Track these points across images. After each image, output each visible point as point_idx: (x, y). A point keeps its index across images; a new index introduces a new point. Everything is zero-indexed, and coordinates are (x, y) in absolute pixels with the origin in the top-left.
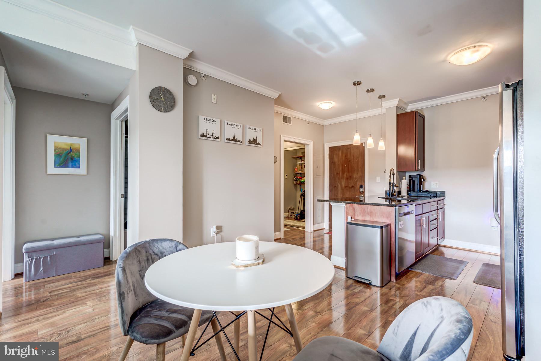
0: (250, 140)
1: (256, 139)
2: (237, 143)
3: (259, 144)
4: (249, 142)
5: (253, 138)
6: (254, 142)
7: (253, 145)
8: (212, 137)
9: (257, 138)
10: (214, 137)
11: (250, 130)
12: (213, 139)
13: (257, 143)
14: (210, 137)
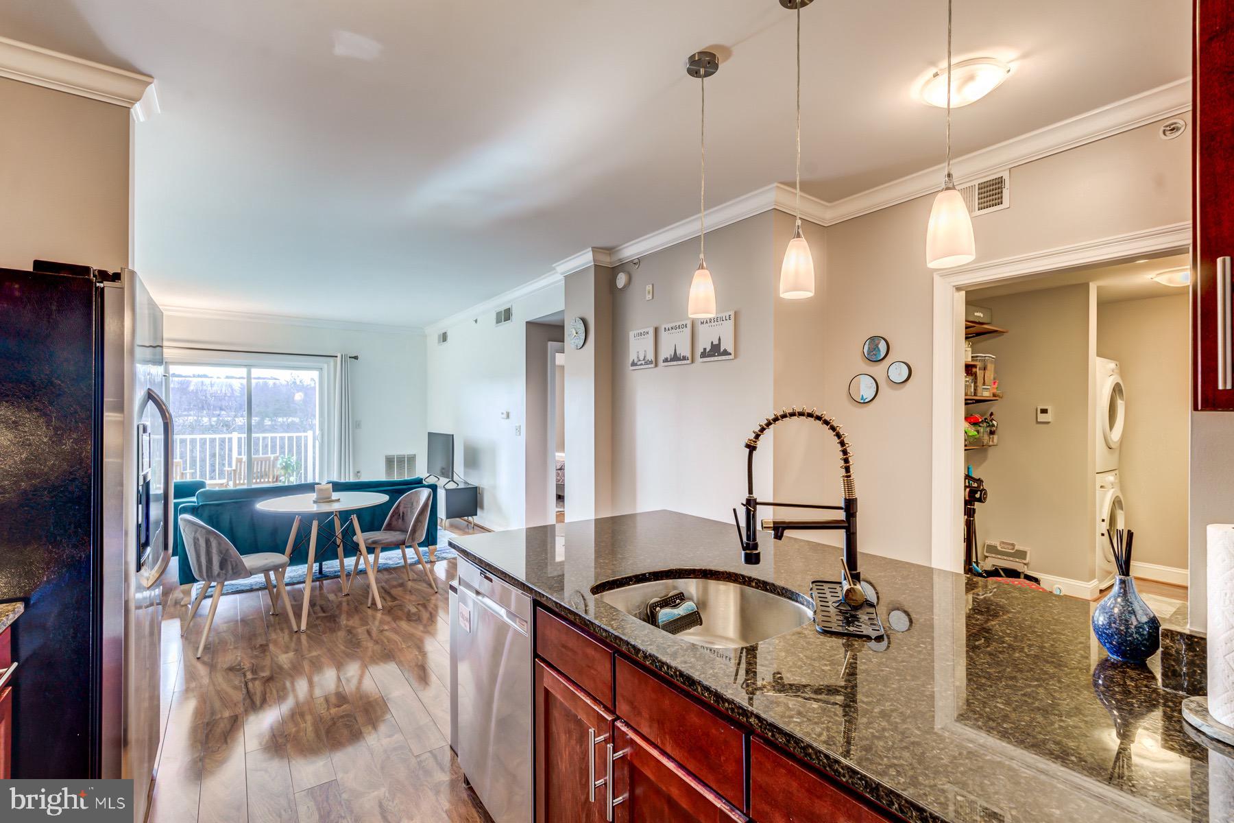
0: (705, 349)
1: (717, 343)
2: (680, 362)
3: (726, 353)
4: (704, 355)
5: (712, 343)
6: (715, 350)
7: (712, 359)
8: (643, 362)
9: (720, 339)
10: (646, 363)
11: (705, 325)
12: (647, 366)
13: (722, 350)
14: (641, 364)
